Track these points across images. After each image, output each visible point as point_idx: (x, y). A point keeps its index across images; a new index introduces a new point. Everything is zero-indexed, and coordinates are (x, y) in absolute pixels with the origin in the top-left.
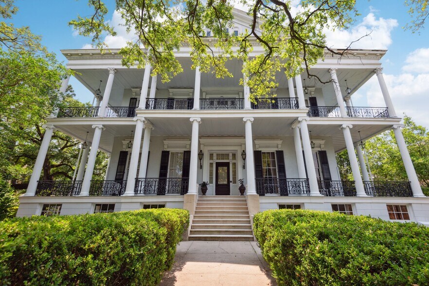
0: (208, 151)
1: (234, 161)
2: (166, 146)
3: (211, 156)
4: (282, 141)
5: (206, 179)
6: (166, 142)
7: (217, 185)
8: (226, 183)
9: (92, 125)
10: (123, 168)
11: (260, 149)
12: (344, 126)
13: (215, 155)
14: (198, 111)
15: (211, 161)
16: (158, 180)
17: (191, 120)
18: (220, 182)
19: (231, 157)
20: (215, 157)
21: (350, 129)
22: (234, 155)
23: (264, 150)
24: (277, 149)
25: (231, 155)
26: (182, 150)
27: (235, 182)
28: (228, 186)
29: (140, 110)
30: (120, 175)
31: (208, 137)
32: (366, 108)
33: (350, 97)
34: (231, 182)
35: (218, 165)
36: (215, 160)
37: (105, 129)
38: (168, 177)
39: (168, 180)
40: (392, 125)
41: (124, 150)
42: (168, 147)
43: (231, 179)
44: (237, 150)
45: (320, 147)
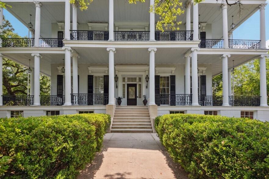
0: (122, 75)
1: (140, 83)
2: (90, 72)
3: (124, 79)
4: (175, 68)
5: (120, 95)
6: (90, 68)
7: (128, 99)
8: (134, 97)
9: (31, 54)
10: (61, 87)
11: (158, 74)
12: (224, 56)
13: (126, 79)
14: (113, 42)
15: (124, 83)
16: (87, 95)
17: (108, 50)
18: (130, 97)
19: (138, 80)
20: (126, 80)
21: (228, 58)
22: (140, 79)
23: (162, 75)
24: (171, 74)
25: (138, 78)
26: (103, 75)
27: (140, 97)
28: (136, 99)
29: (66, 40)
30: (60, 92)
31: (121, 65)
32: (244, 41)
33: (232, 32)
34: (138, 97)
35: (129, 85)
36: (127, 82)
37: (42, 57)
38: (94, 93)
39: (94, 95)
40: (260, 55)
41: (60, 74)
42: (92, 72)
43: (138, 95)
44: (142, 75)
45: (202, 73)
